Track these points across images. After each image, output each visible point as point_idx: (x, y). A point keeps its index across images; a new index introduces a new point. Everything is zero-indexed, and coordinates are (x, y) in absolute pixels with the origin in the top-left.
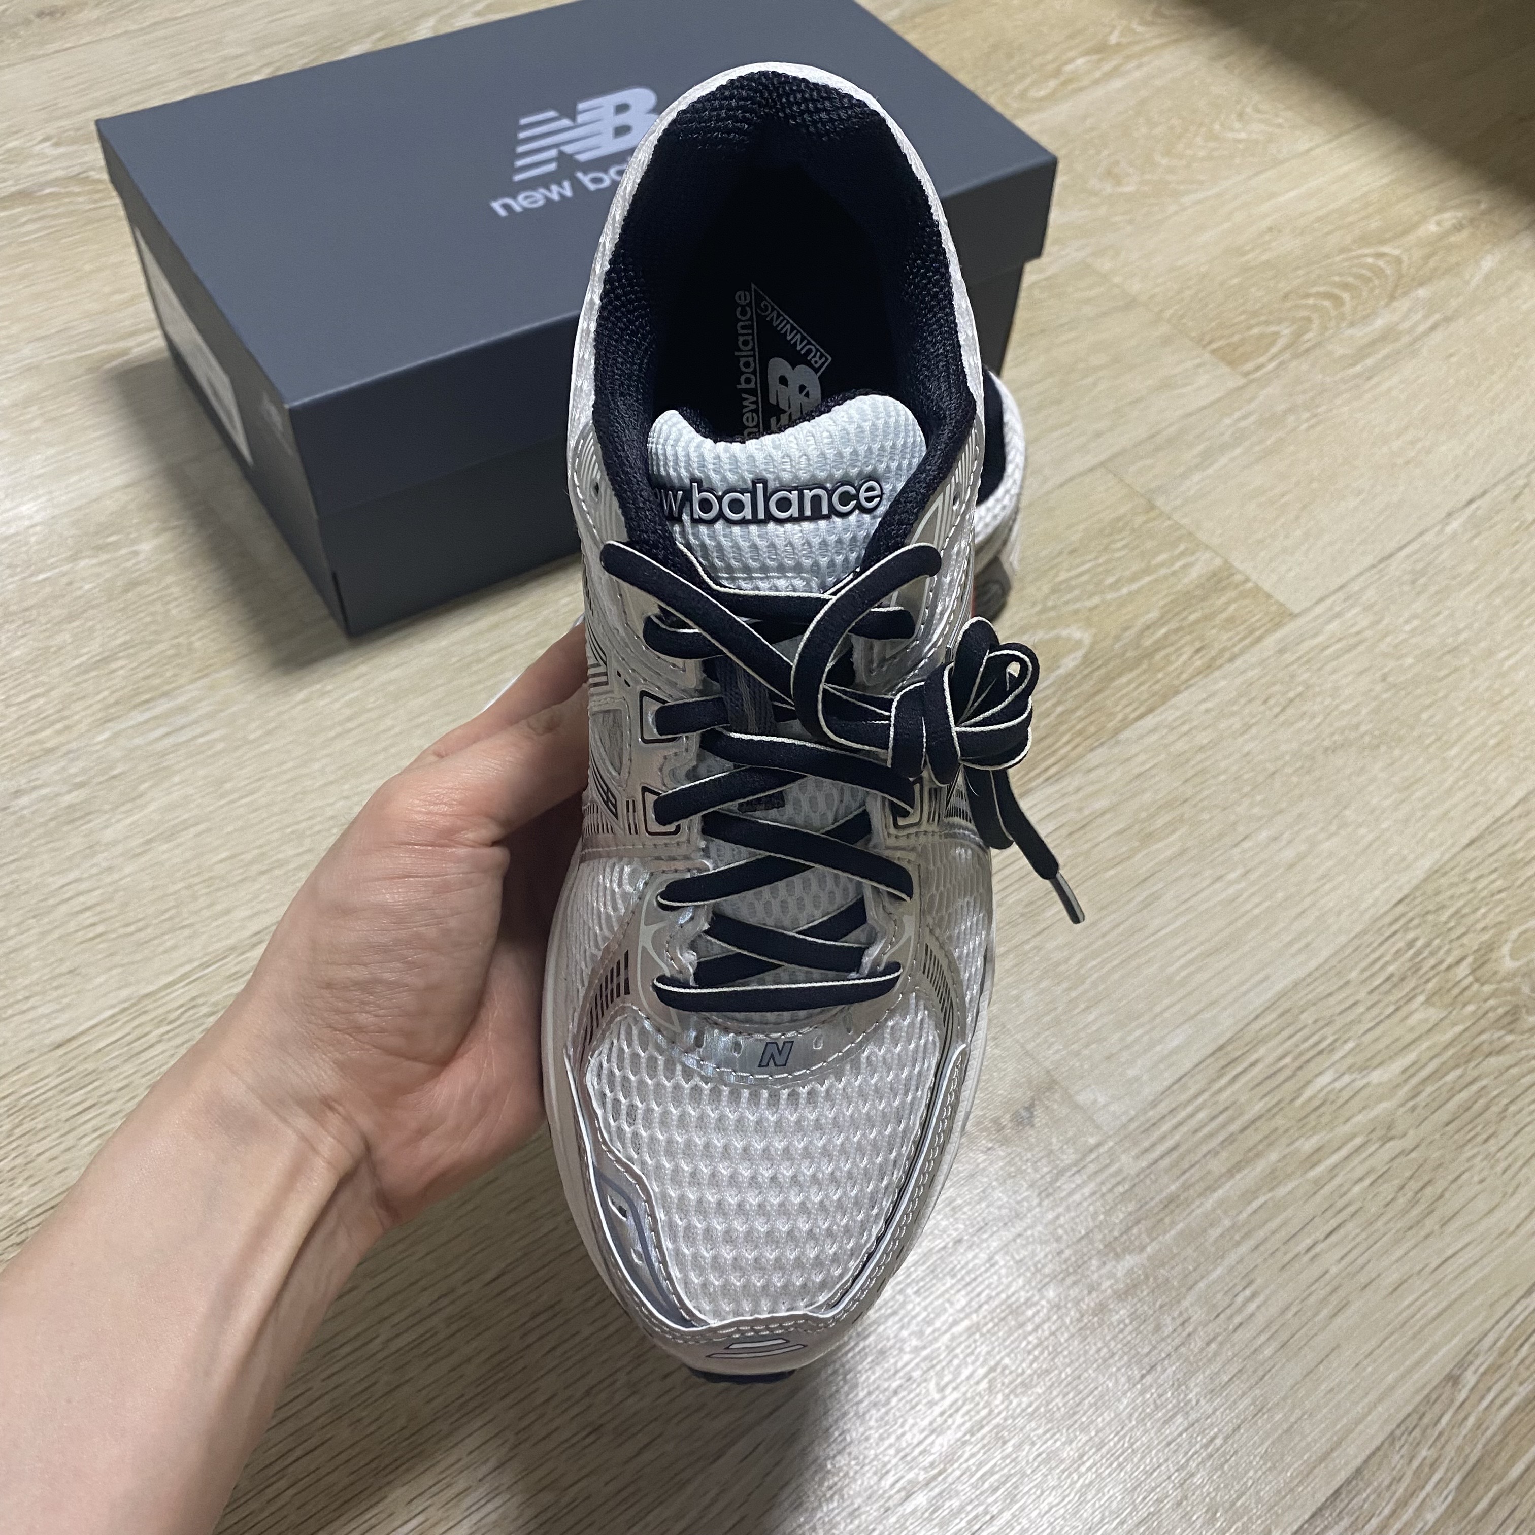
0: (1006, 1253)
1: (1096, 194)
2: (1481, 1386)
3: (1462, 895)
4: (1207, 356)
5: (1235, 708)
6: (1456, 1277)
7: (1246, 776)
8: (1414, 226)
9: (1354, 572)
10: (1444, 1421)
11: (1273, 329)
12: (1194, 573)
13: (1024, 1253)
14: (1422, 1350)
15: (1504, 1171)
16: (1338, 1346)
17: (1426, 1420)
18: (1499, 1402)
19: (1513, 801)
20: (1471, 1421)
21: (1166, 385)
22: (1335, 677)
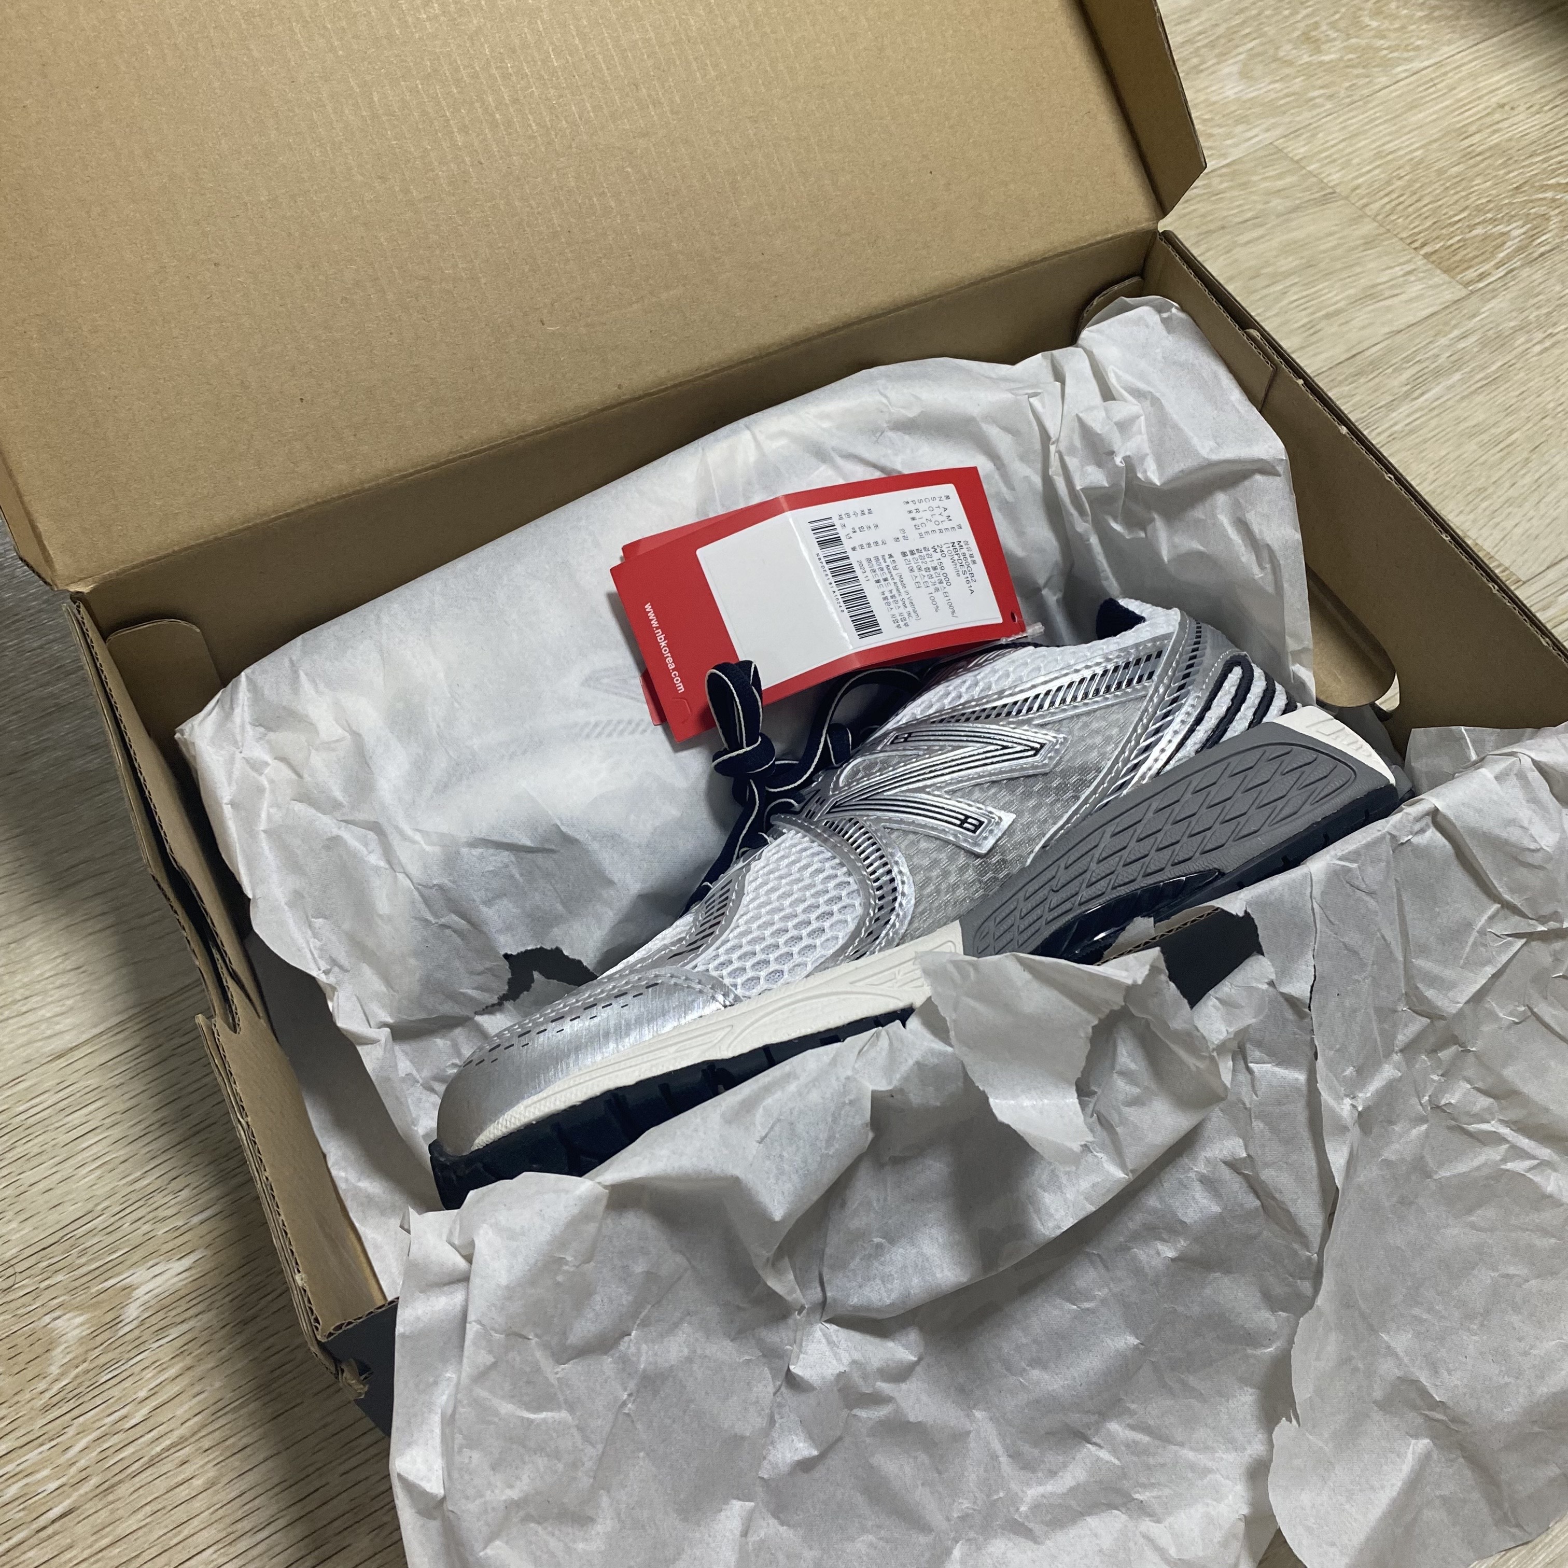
4: (1420, 262)
11: (1502, 228)
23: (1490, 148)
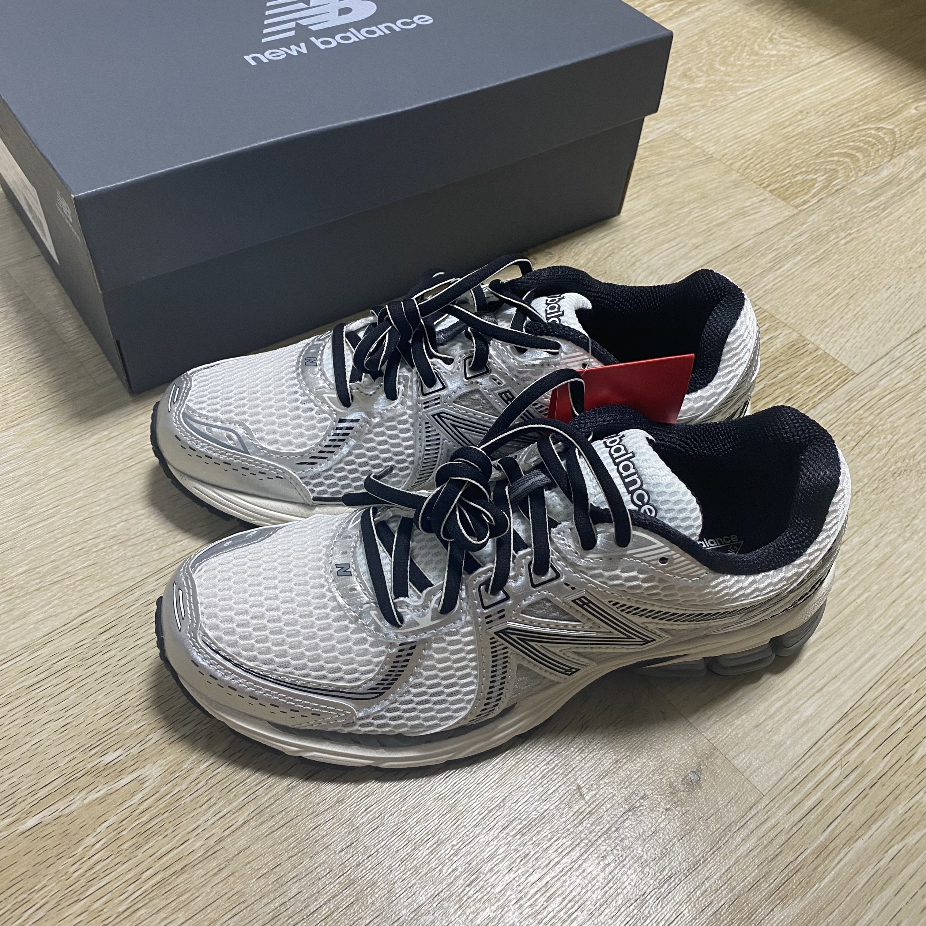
4: (767, 194)
8: (901, 110)
9: (893, 343)
11: (812, 176)
12: (778, 344)
23: (798, 134)
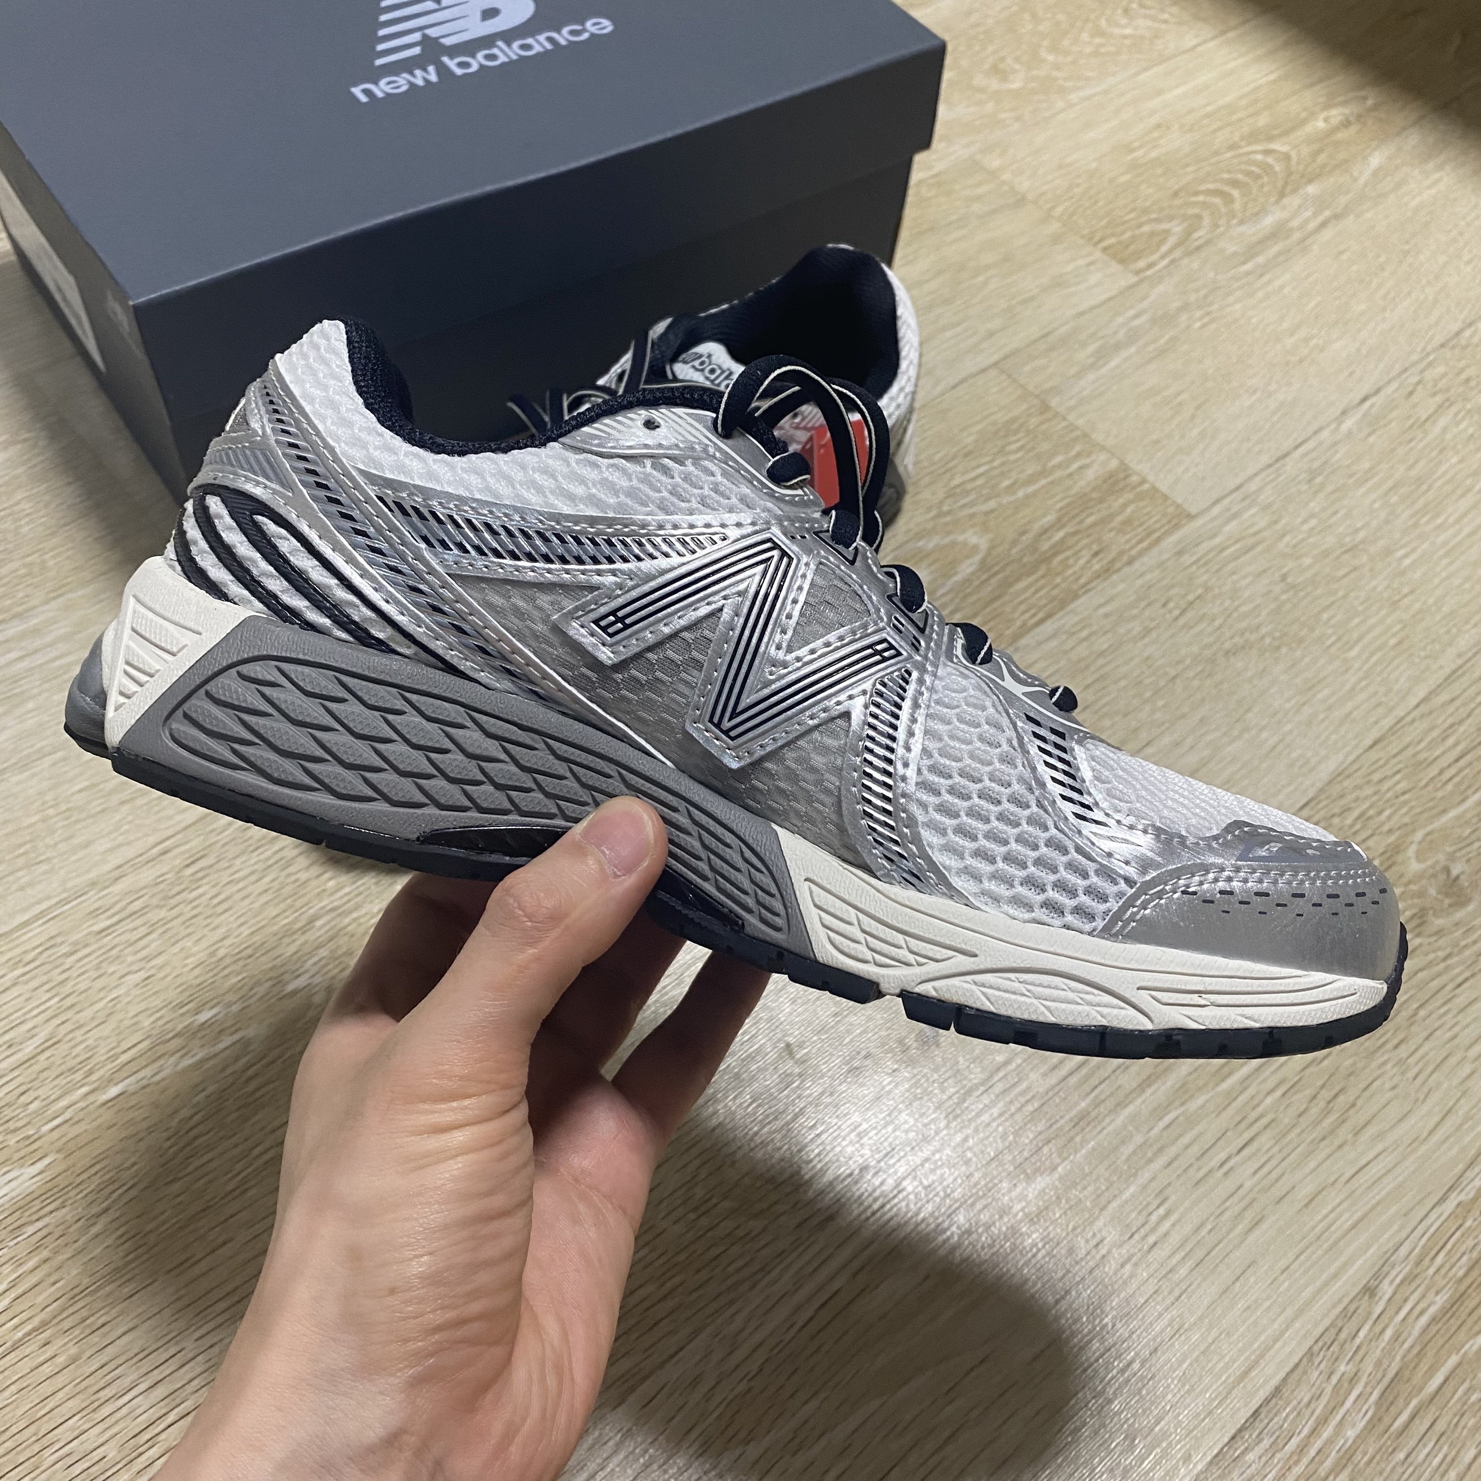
0: (915, 1178)
1: (982, 90)
2: (1398, 1296)
3: (1366, 798)
4: (1098, 254)
5: (1135, 612)
6: (1369, 1188)
7: (1148, 681)
8: (1304, 122)
9: (1250, 471)
10: (1362, 1334)
11: (1165, 226)
12: (1090, 474)
13: (932, 1178)
14: (1337, 1264)
15: (1415, 1078)
16: (1253, 1263)
17: (1343, 1336)
18: (1416, 1312)
19: (1414, 702)
20: (1389, 1333)
21: (1059, 283)
22: (1235, 577)
23: (1152, 160)
